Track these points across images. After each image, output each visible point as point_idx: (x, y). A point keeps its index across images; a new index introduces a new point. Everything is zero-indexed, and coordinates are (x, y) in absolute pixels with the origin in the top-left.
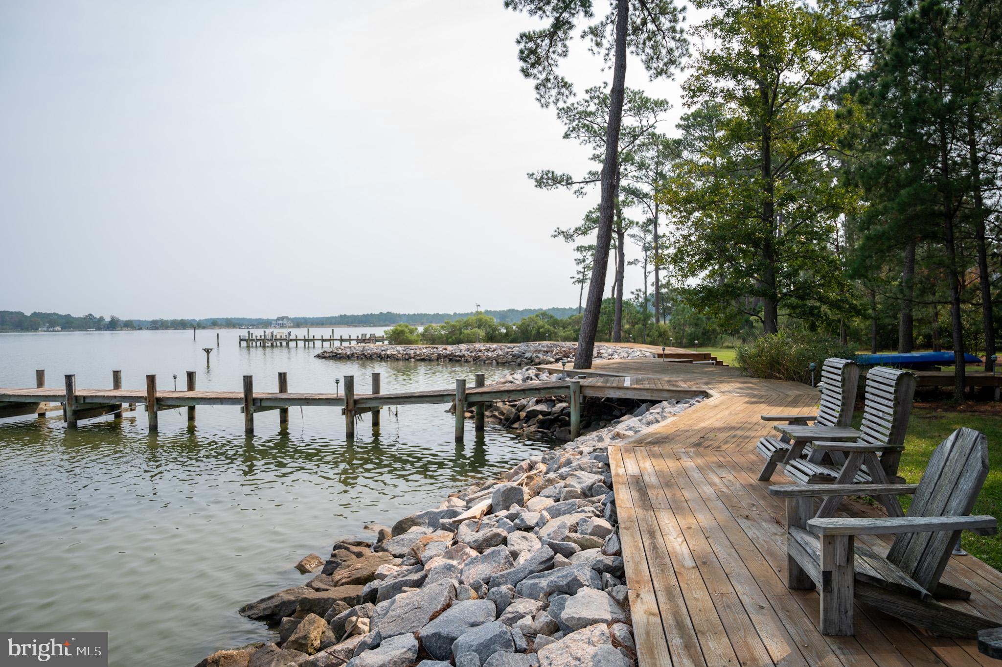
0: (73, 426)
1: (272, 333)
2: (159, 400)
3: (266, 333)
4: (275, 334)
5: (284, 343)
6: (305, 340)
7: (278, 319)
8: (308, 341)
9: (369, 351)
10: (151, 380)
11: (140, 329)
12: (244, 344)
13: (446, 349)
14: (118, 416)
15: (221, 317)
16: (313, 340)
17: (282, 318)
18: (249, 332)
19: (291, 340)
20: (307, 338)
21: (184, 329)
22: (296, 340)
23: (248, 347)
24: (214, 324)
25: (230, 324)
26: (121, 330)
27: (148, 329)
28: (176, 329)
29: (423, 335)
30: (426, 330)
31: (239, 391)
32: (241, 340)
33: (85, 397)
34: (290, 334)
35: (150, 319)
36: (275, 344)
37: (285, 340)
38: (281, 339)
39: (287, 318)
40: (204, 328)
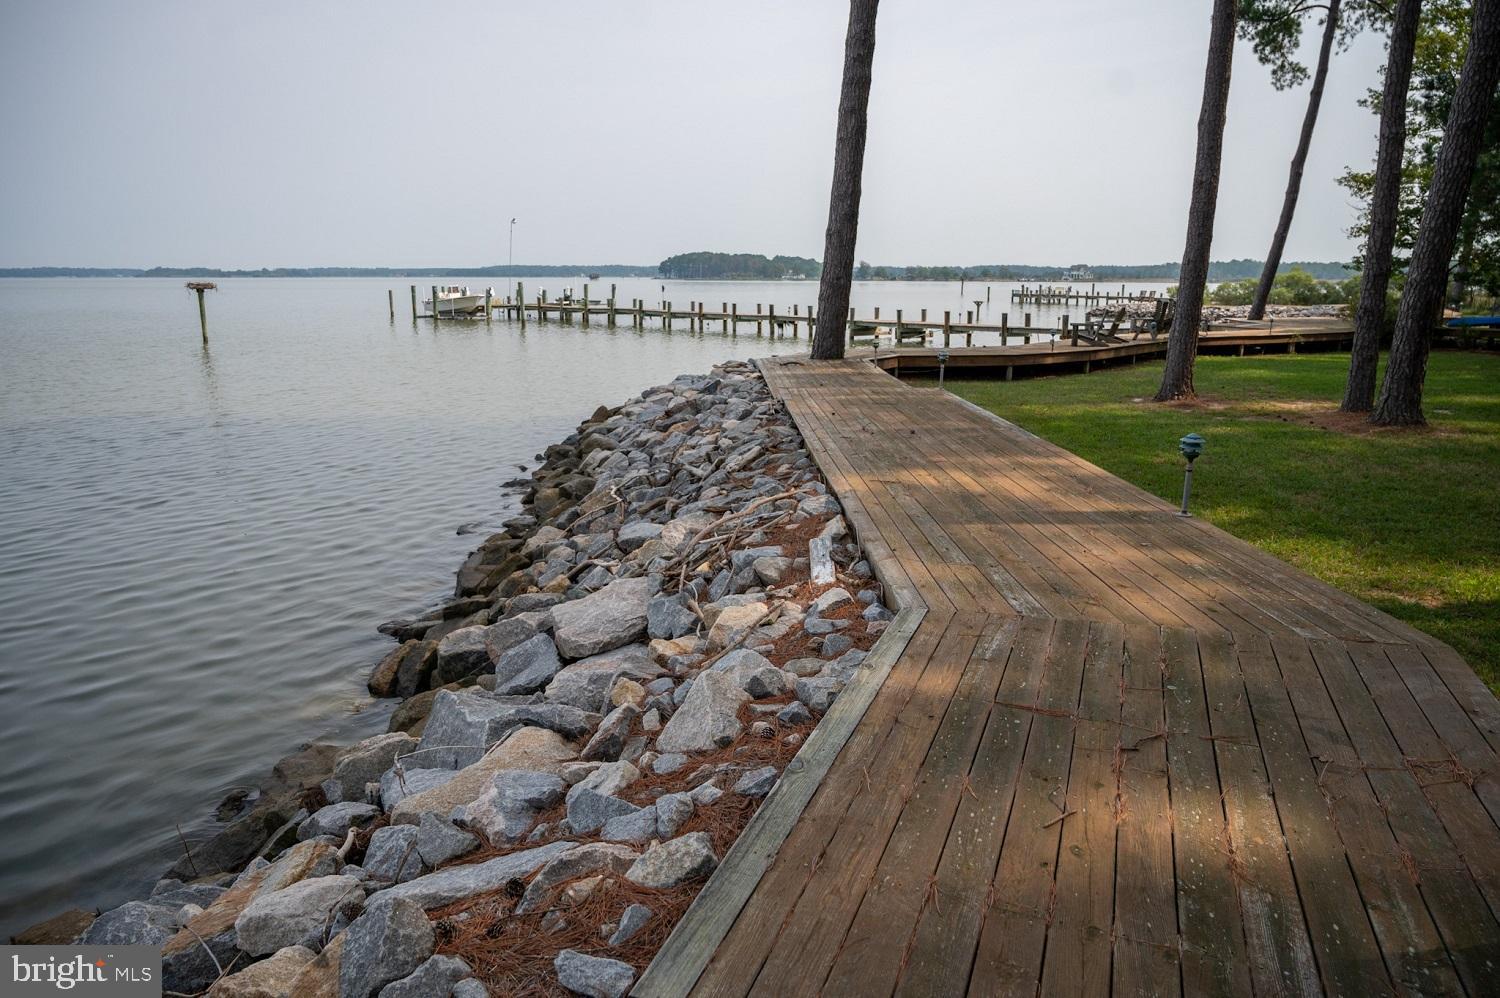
0: (900, 341)
1: (1049, 289)
2: (951, 327)
3: (1043, 288)
4: (1053, 288)
5: (1063, 300)
6: (1087, 297)
7: (1073, 268)
8: (1093, 298)
9: (1143, 310)
10: (947, 314)
11: (894, 279)
12: (1017, 299)
13: (1228, 310)
14: (923, 338)
15: (994, 264)
16: (1098, 297)
17: (1078, 268)
18: (1023, 286)
19: (1071, 297)
20: (1090, 294)
21: (947, 280)
22: (1077, 297)
23: (1021, 303)
24: (985, 273)
25: (1005, 273)
26: (872, 280)
27: (903, 279)
28: (936, 280)
29: (1216, 294)
30: (1220, 289)
31: (999, 324)
32: (1014, 295)
33: (907, 325)
34: (1070, 289)
35: (904, 266)
36: (1052, 301)
37: (1064, 296)
38: (1060, 295)
39: (1085, 266)
40: (971, 279)
